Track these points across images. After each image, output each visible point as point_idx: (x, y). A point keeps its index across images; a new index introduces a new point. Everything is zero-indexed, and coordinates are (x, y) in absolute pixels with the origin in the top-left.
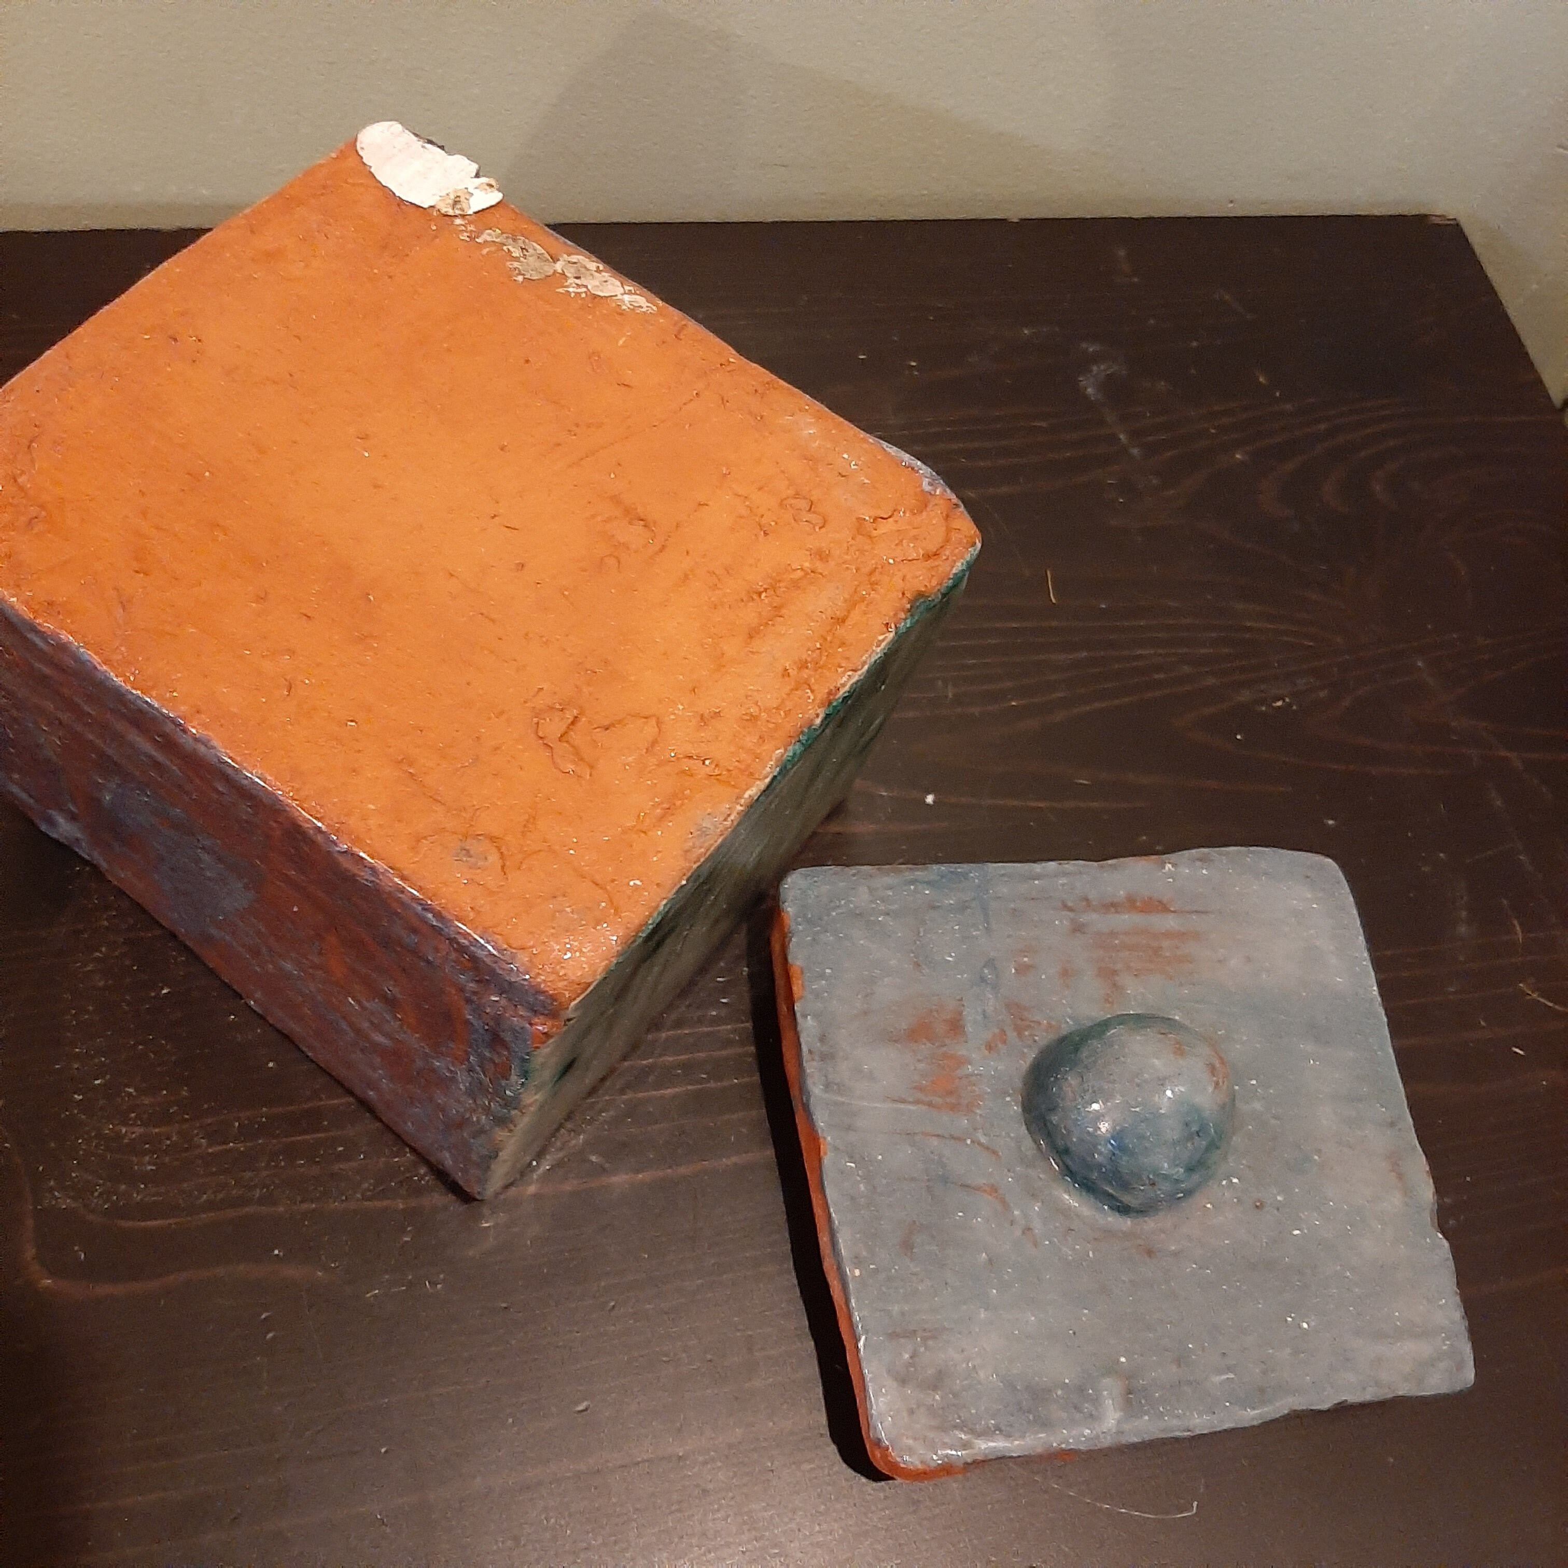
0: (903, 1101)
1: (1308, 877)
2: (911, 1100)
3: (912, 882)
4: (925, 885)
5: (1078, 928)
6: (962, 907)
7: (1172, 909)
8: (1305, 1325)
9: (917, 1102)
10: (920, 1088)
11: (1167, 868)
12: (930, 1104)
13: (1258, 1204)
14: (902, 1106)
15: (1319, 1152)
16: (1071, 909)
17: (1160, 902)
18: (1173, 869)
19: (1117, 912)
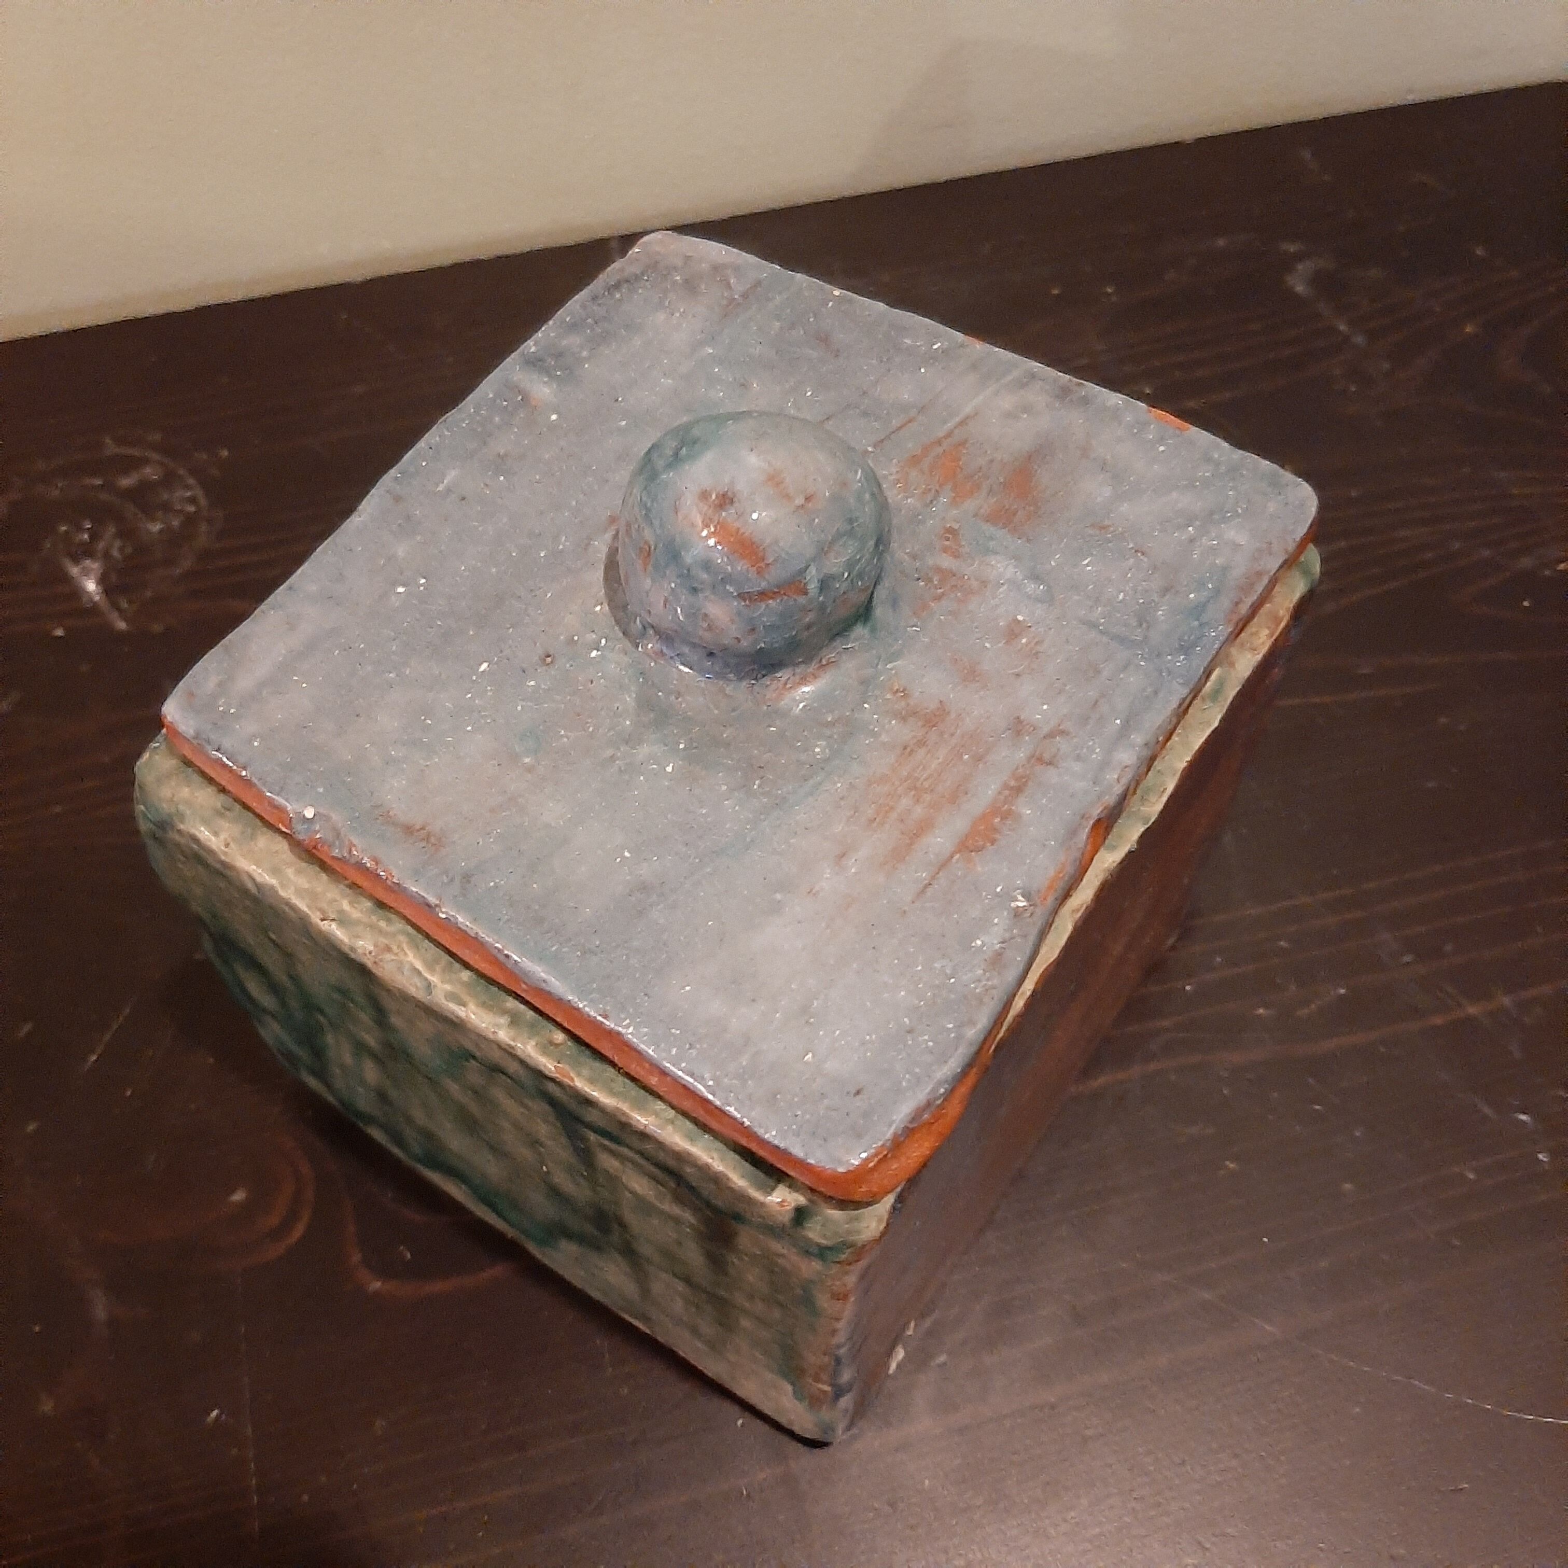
0: (962, 423)
1: (858, 1093)
2: (957, 431)
3: (1217, 591)
4: (1203, 600)
5: (1018, 727)
6: (1144, 618)
7: (957, 856)
8: (401, 590)
9: (949, 435)
10: (963, 443)
11: (1020, 898)
12: (939, 442)
13: (549, 660)
14: (958, 419)
15: (530, 769)
16: (1051, 735)
17: (979, 850)
18: (1013, 904)
19: (1006, 786)
